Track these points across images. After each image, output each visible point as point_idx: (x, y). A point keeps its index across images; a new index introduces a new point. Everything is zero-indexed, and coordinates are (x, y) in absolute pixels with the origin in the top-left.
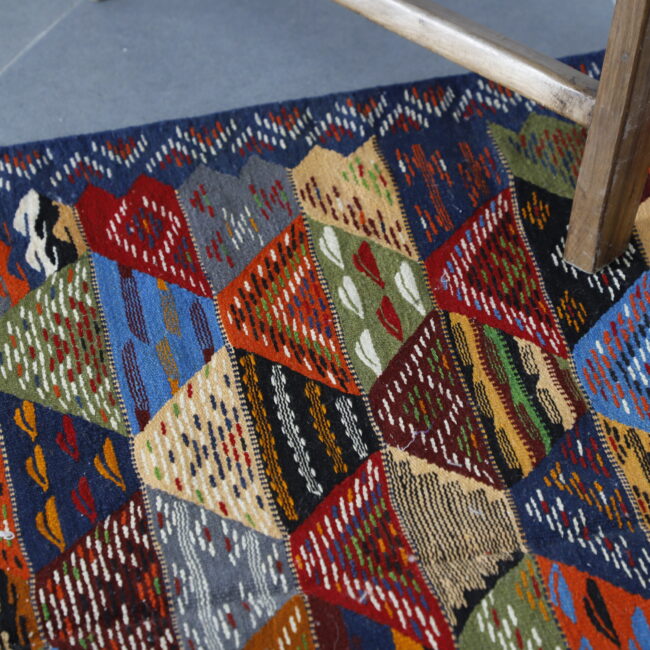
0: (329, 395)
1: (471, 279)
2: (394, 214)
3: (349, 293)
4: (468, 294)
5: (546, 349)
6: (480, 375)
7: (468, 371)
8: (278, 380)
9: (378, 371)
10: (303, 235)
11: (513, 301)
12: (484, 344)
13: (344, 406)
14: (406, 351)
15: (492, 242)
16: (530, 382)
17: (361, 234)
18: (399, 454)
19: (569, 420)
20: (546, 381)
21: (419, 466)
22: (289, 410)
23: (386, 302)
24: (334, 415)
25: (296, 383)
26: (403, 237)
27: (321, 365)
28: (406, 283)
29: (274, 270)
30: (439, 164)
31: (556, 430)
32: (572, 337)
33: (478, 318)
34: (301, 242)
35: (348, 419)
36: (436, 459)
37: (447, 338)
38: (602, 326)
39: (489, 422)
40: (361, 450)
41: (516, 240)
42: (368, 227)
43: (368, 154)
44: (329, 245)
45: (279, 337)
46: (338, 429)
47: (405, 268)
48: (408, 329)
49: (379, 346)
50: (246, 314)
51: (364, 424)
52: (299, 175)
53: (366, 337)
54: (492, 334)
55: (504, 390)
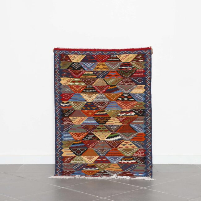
0: (86, 88)
1: (77, 75)
2: (69, 78)
3: (77, 84)
4: (78, 76)
5: (85, 72)
6: (87, 77)
8: (84, 91)
9: (85, 84)
10: (69, 85)
11: (80, 73)
12: (83, 76)
13: (88, 87)
14: (83, 81)
15: (73, 72)
16: (88, 74)
17: (71, 81)
18: (93, 84)
19: (93, 73)
20: (89, 73)
21: (95, 83)
22: (87, 91)
23: (78, 82)
24: (88, 88)
25: (84, 90)
26: (72, 78)
27: (83, 87)
28: (76, 80)
29: (73, 88)
31: (93, 74)
32: (84, 70)
33: (81, 76)
35: (89, 87)
36: (94, 82)
37: (82, 78)
38: (84, 68)
39: (91, 78)
40: (92, 87)
41: (73, 71)
42: (70, 81)
43: (62, 78)
44: (71, 84)
45: (80, 90)
48: (81, 81)
49: (82, 83)
50: (77, 92)
51: (90, 86)
52: (63, 84)
53: (81, 84)
54: (83, 75)
55: (88, 76)
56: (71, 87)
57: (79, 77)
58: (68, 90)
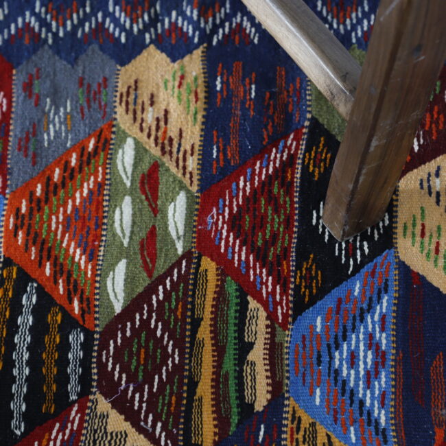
0: (70, 323)
1: (235, 223)
2: (193, 136)
3: (123, 217)
4: (226, 239)
5: (271, 316)
6: (204, 333)
7: (196, 323)
8: (29, 300)
9: (118, 308)
10: (106, 143)
11: (261, 257)
12: (221, 294)
13: (76, 338)
14: (151, 289)
15: (267, 184)
16: (245, 348)
17: (155, 151)
18: (103, 405)
19: (261, 400)
20: (258, 355)
21: (117, 422)
22: (27, 333)
23: (152, 233)
24: (65, 347)
25: (45, 302)
26: (192, 163)
27: (74, 289)
28: (176, 214)
29: (70, 174)
30: (251, 89)
31: (246, 408)
32: (300, 307)
33: (226, 267)
34: (103, 150)
35: (76, 353)
38: (329, 302)
39: (193, 385)
40: (73, 389)
42: (165, 145)
43: (194, 64)
44: (125, 158)
45: (47, 251)
46: (63, 362)
47: (181, 199)
48: (161, 266)
49: (130, 280)
50: (26, 222)
51: (85, 363)
52: (125, 75)
53: (121, 267)
54: (232, 288)
55: (220, 351)
56: (87, 159)
57: (203, 242)
58: (56, 129)
